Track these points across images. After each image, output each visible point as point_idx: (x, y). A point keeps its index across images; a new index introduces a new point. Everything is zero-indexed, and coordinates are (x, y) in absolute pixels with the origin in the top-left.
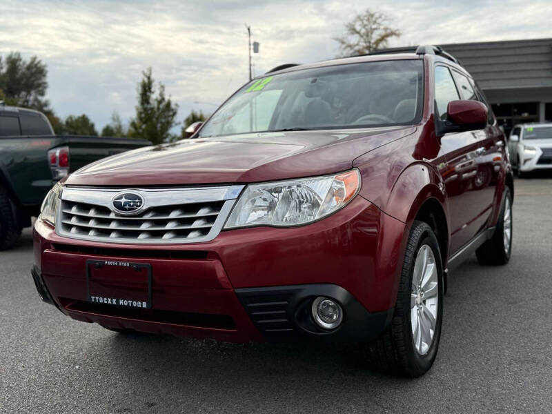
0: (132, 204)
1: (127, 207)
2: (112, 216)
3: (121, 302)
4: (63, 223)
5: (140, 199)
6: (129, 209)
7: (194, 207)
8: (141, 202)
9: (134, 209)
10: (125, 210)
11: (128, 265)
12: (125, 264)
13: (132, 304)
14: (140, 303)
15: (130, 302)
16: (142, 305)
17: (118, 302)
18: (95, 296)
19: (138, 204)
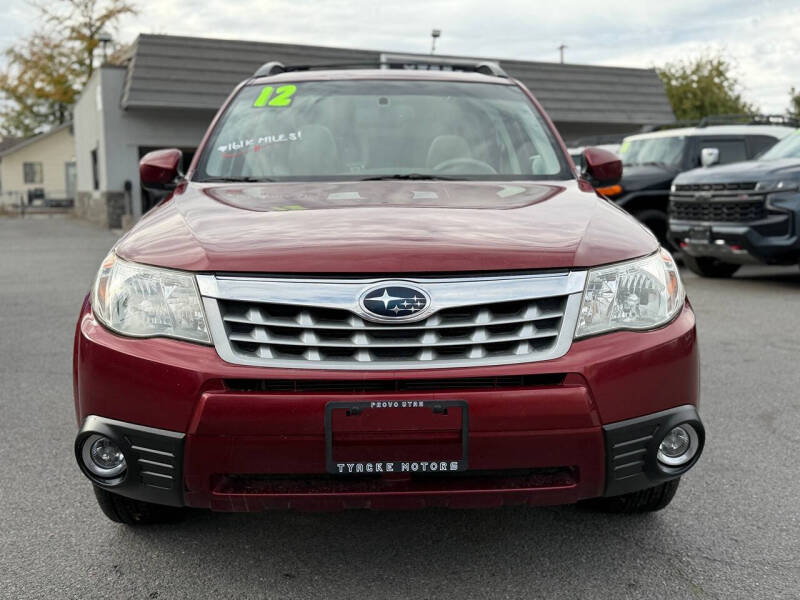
0: (405, 304)
1: (396, 309)
2: (355, 325)
3: (405, 467)
4: (232, 341)
5: (419, 295)
6: (401, 314)
7: (518, 307)
8: (424, 301)
9: (410, 313)
11: (421, 404)
12: (415, 404)
13: (428, 467)
14: (444, 464)
15: (424, 464)
16: (448, 467)
17: (397, 467)
18: (345, 462)
19: (419, 304)
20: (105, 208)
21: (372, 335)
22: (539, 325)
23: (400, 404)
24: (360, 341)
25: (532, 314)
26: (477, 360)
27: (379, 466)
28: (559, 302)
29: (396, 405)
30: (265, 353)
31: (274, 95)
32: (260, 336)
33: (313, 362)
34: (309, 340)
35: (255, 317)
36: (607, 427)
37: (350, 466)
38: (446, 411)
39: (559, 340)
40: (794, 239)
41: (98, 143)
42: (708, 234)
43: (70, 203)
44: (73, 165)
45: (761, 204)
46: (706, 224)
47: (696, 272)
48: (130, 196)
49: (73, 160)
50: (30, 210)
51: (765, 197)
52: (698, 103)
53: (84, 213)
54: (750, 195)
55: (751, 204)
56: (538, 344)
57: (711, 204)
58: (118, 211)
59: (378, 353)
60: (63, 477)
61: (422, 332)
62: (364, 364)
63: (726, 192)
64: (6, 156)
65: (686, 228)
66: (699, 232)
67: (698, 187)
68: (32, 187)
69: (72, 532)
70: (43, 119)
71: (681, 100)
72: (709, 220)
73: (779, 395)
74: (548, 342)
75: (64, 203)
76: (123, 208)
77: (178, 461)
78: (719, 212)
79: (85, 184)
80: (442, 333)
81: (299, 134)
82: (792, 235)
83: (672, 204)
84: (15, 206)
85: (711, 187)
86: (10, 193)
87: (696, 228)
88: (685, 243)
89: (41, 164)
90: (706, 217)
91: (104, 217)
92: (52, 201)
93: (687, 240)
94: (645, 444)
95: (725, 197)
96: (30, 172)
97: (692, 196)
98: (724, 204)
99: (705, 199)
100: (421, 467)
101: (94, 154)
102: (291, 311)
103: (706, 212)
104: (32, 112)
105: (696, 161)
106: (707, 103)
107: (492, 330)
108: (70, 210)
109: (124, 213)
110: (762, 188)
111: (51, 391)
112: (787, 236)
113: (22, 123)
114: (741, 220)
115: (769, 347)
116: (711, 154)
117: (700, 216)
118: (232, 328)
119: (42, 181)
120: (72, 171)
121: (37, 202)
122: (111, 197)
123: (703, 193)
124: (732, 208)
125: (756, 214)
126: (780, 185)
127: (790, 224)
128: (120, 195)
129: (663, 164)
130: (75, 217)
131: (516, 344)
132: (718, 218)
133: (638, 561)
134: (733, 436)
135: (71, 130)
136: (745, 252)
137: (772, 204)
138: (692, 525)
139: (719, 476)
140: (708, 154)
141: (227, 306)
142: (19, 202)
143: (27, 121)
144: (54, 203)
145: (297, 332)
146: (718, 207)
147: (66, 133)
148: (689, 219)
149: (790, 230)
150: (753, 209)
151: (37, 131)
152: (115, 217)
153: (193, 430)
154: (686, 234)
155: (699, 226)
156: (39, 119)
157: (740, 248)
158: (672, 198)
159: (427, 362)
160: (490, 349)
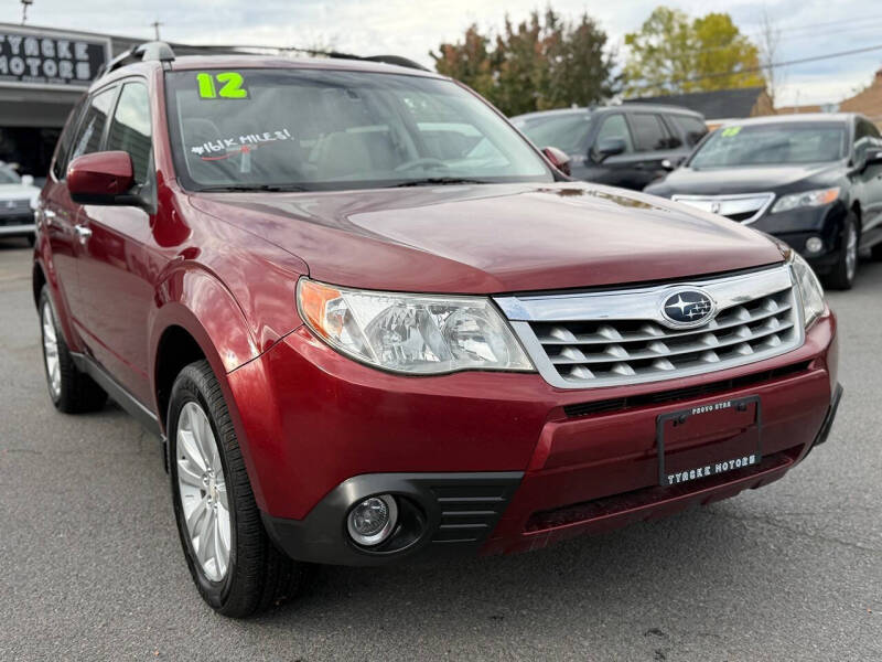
0: (697, 308)
1: (691, 314)
3: (718, 468)
4: (555, 365)
5: (705, 298)
6: (695, 318)
8: (709, 304)
9: (700, 317)
10: (688, 319)
11: (729, 404)
12: (725, 405)
13: (734, 465)
14: (745, 459)
15: (732, 463)
16: (748, 461)
17: (712, 469)
18: (673, 473)
19: (706, 307)
23: (714, 406)
25: (773, 308)
26: (748, 356)
27: (699, 472)
28: (786, 295)
29: (711, 408)
32: (574, 356)
33: (626, 377)
37: (678, 476)
39: (794, 330)
56: (782, 336)
59: (678, 360)
61: (706, 335)
80: (720, 334)
100: (729, 466)
107: (752, 326)
118: (550, 350)
131: (769, 337)
145: (602, 348)
160: (755, 345)
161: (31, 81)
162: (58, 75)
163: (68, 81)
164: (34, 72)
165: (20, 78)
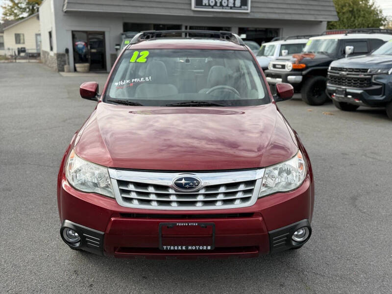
0: (191, 184)
1: (187, 186)
2: (171, 191)
3: (190, 248)
4: (122, 197)
5: (197, 180)
6: (190, 188)
7: (236, 185)
8: (199, 183)
9: (193, 187)
10: (186, 188)
11: (197, 224)
12: (194, 224)
13: (199, 248)
14: (205, 247)
15: (197, 247)
16: (207, 248)
17: (187, 248)
18: (167, 246)
19: (196, 184)
20: (56, 61)
21: (178, 195)
22: (245, 192)
23: (188, 224)
24: (173, 198)
25: (242, 187)
26: (219, 206)
27: (180, 248)
28: (253, 182)
29: (187, 224)
30: (136, 202)
31: (139, 56)
32: (133, 195)
33: (154, 206)
34: (152, 197)
35: (131, 187)
36: (270, 232)
37: (169, 247)
38: (206, 227)
39: (252, 198)
40: (384, 97)
41: (52, 28)
42: (344, 92)
43: (39, 55)
44: (40, 35)
45: (370, 79)
46: (344, 87)
47: (339, 108)
48: (68, 55)
49: (39, 32)
50: (18, 57)
51: (372, 77)
52: (351, 9)
53: (46, 61)
54: (365, 75)
55: (366, 79)
56: (244, 200)
57: (346, 78)
58: (63, 63)
59: (181, 203)
60: (50, 225)
61: (198, 195)
62: (174, 207)
63: (354, 73)
64: (6, 29)
65: (334, 89)
66: (340, 91)
67: (341, 69)
68: (20, 46)
69: (56, 254)
70: (24, 10)
71: (342, 7)
72: (345, 85)
73: (362, 186)
74: (248, 199)
75: (35, 55)
76: (65, 61)
77: (102, 242)
78: (350, 82)
79: (45, 47)
80: (206, 195)
81: (150, 77)
82: (384, 95)
83: (329, 76)
84: (12, 56)
85: (347, 70)
86: (9, 49)
87: (339, 89)
88: (333, 96)
89: (23, 35)
90: (344, 84)
91: (55, 65)
92: (30, 53)
93: (334, 94)
94: (287, 236)
95: (353, 75)
96: (18, 38)
97: (338, 73)
98: (353, 78)
99: (344, 76)
100: (196, 248)
101: (50, 33)
102: (146, 186)
103: (344, 81)
104: (18, 7)
105: (343, 52)
106: (355, 9)
107: (226, 194)
108: (38, 58)
109: (65, 64)
110: (370, 72)
111: (40, 176)
112: (381, 96)
113: (13, 12)
114: (360, 87)
115: (364, 157)
116: (350, 49)
117: (341, 83)
118: (122, 191)
119: (24, 43)
120: (38, 37)
121: (22, 54)
122: (59, 56)
123: (343, 72)
124: (356, 81)
125: (367, 84)
126: (379, 71)
127: (383, 90)
128: (63, 55)
129: (327, 53)
130: (41, 62)
131: (235, 200)
132: (349, 85)
133: (286, 273)
134: (337, 209)
135: (38, 17)
136: (361, 102)
137: (375, 80)
138: (311, 256)
139: (327, 230)
140: (349, 49)
141: (121, 183)
142: (14, 54)
143: (16, 11)
144: (30, 55)
145: (148, 194)
146: (350, 79)
147: (35, 19)
148: (336, 84)
149: (383, 93)
150: (366, 82)
151: (21, 16)
152: (61, 66)
153: (108, 232)
154: (334, 91)
155: (340, 88)
156: (21, 10)
157: (359, 100)
158: (329, 73)
159: (199, 207)
160: (225, 202)
161: (217, 9)
162: (227, 6)
163: (231, 8)
164: (218, 4)
165: (212, 7)
